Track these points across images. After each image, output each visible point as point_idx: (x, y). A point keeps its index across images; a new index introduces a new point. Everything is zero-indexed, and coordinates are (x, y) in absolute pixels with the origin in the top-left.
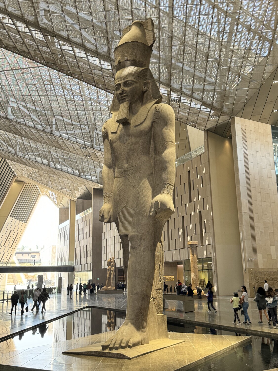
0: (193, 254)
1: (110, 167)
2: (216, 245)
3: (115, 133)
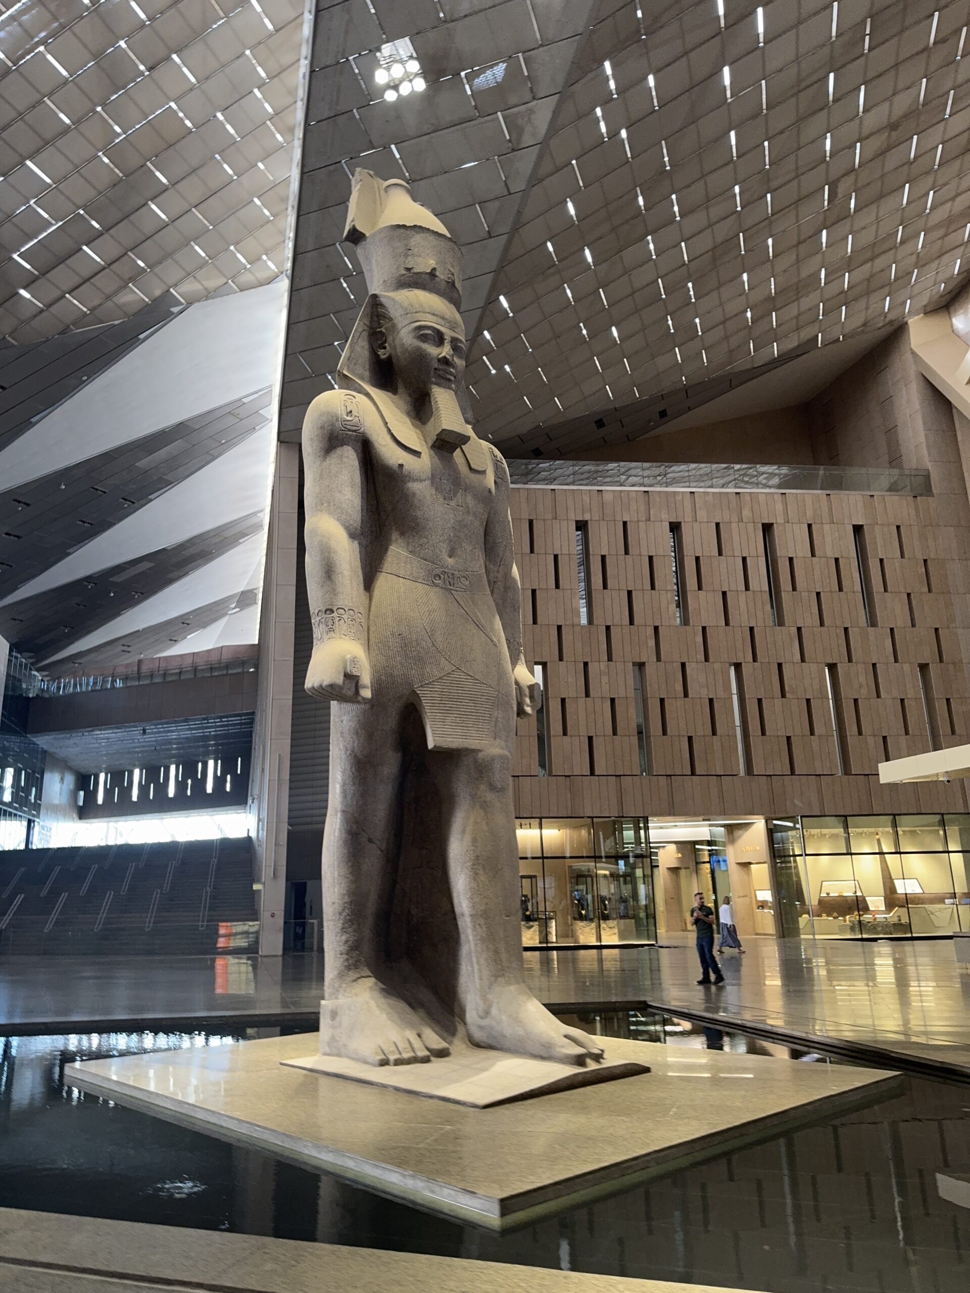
1: (350, 535)
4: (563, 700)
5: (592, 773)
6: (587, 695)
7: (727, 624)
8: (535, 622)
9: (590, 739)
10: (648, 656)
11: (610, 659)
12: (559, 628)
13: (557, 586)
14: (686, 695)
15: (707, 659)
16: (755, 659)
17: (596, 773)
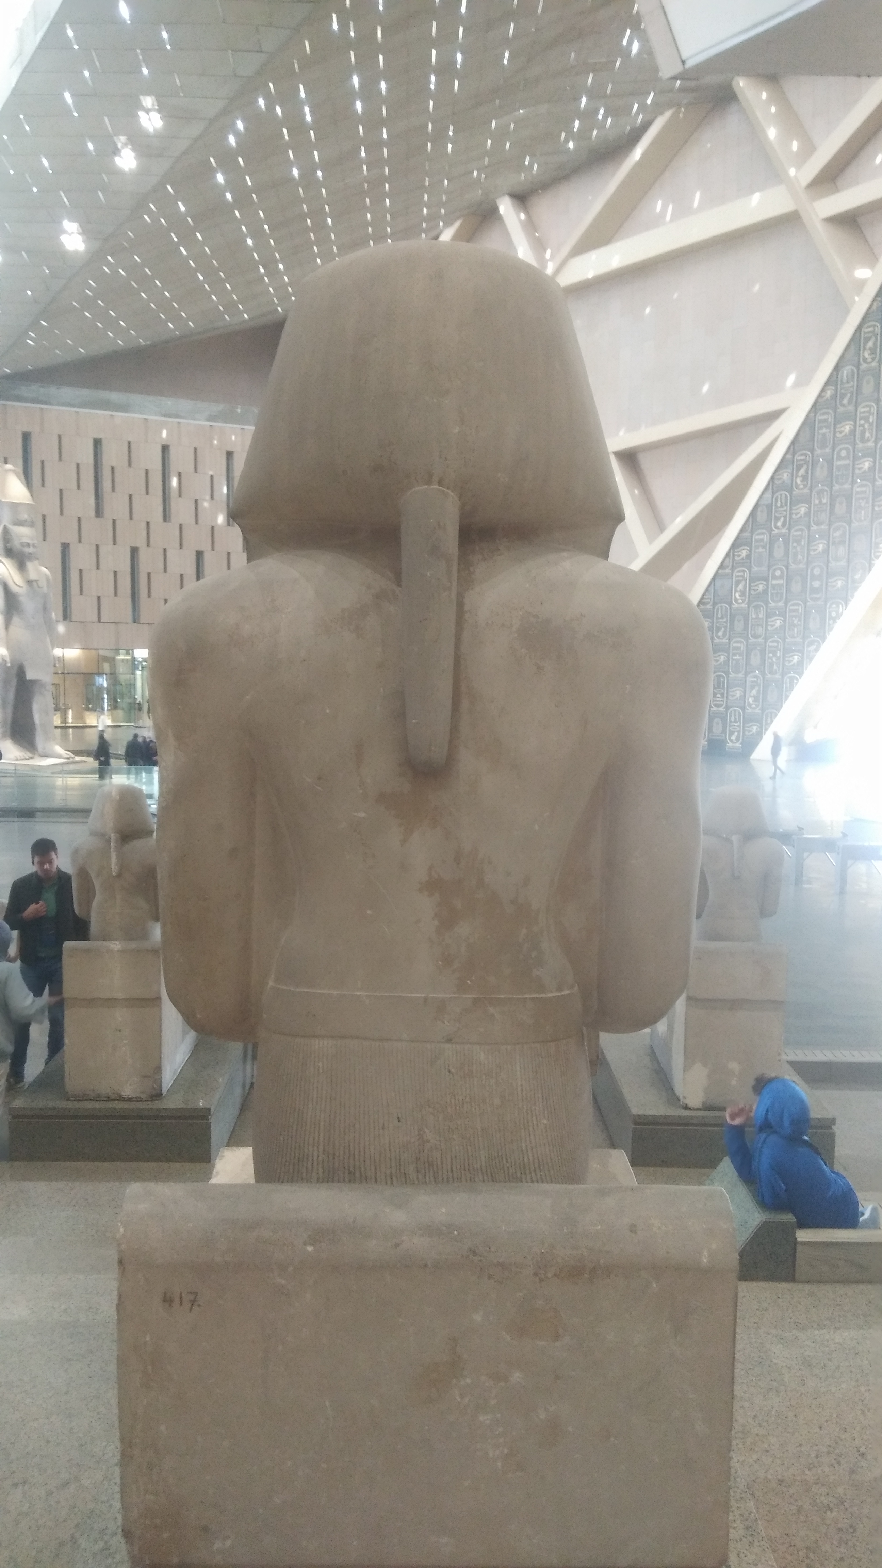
4: (81, 571)
5: (99, 621)
6: (98, 568)
7: (197, 523)
8: (62, 514)
9: (99, 598)
10: (141, 543)
11: (115, 543)
12: (79, 519)
13: (79, 487)
14: (165, 571)
15: (181, 547)
16: (213, 549)
17: (102, 621)
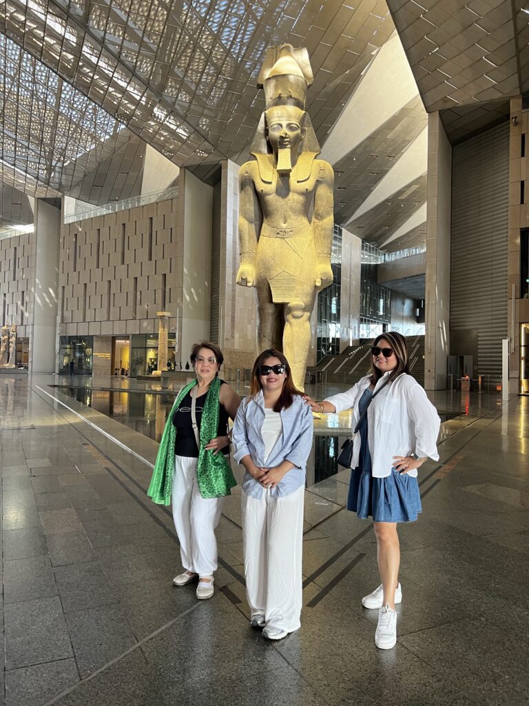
0: (164, 328)
1: (250, 222)
2: (183, 319)
3: (270, 183)
